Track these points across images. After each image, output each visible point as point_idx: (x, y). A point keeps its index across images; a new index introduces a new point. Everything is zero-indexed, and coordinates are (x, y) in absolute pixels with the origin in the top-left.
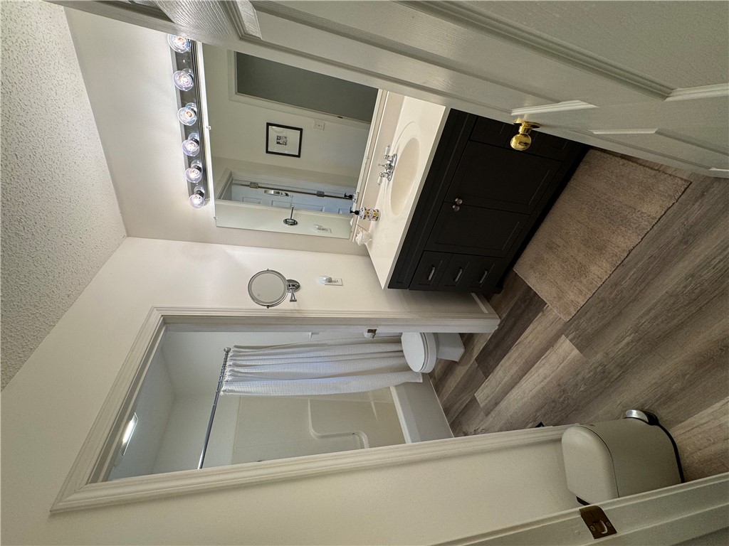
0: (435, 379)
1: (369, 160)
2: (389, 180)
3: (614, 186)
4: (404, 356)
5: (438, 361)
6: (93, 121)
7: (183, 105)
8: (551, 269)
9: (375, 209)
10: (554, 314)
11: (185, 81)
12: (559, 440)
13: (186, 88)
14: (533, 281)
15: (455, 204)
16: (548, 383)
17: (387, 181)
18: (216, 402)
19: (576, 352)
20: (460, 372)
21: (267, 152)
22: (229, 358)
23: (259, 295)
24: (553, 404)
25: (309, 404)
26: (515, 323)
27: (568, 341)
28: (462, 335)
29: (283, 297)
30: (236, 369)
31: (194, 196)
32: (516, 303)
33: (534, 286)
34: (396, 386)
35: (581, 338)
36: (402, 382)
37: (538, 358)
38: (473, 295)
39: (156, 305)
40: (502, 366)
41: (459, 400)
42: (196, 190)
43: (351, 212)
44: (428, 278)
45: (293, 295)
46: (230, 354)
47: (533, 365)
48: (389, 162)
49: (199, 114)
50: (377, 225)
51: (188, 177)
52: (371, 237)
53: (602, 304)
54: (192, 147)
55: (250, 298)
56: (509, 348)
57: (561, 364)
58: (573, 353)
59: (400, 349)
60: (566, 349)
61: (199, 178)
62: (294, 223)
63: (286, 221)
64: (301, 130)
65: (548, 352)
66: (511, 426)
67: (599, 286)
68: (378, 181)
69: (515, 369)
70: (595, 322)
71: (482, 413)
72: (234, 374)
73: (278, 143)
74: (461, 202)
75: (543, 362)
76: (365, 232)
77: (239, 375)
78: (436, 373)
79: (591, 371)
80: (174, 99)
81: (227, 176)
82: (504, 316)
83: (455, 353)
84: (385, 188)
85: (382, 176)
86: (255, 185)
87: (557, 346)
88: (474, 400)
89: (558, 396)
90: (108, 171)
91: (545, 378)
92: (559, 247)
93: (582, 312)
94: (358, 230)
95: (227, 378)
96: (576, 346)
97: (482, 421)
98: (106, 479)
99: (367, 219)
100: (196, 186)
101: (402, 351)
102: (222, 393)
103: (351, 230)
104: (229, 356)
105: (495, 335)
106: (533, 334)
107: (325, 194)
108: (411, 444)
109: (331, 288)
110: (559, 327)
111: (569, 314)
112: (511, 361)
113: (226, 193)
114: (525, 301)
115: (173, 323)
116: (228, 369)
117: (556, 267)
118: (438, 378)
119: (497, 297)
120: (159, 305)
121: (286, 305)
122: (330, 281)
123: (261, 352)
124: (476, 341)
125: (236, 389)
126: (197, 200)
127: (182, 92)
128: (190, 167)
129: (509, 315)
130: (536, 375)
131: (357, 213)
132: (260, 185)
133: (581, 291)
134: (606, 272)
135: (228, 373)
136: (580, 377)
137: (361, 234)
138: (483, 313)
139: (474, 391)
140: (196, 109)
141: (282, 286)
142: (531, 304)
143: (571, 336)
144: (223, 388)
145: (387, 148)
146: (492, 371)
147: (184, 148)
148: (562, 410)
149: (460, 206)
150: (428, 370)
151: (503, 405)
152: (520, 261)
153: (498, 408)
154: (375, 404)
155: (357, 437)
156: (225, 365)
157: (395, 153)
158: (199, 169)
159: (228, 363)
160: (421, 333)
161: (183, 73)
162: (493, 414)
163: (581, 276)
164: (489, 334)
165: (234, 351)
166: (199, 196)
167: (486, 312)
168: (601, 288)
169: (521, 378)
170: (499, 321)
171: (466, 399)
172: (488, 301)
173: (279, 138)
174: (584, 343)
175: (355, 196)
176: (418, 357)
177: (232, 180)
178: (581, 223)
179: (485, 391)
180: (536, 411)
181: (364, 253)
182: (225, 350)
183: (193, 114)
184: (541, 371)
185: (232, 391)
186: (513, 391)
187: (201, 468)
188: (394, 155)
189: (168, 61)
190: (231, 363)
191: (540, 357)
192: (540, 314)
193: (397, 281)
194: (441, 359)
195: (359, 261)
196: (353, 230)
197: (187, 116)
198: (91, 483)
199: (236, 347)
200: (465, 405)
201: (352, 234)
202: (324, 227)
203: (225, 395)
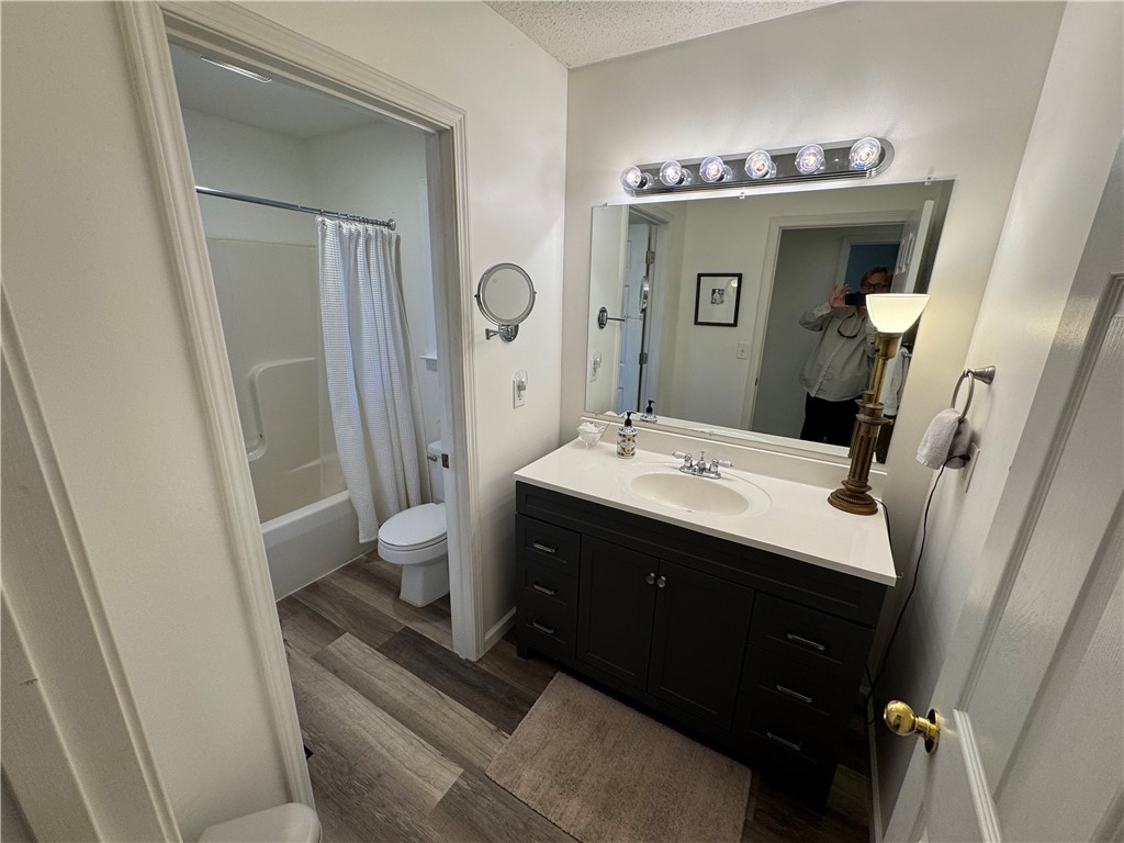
0: (367, 562)
1: (708, 436)
2: (681, 469)
3: (702, 817)
4: (401, 511)
5: (399, 568)
6: (742, 24)
7: (774, 158)
8: (565, 734)
9: (636, 450)
10: (496, 750)
11: (810, 162)
12: (290, 800)
13: (799, 163)
14: (543, 707)
15: (658, 577)
16: (381, 756)
17: (679, 466)
18: (303, 209)
19: (439, 795)
20: (381, 604)
21: (700, 276)
22: (378, 227)
23: (495, 281)
24: (346, 769)
25: (311, 359)
26: (473, 686)
27: (454, 779)
28: (446, 599)
29: (494, 318)
30: (361, 240)
31: (639, 173)
32: (506, 684)
33: (537, 709)
34: (349, 501)
35: (463, 801)
36: (357, 510)
37: (421, 734)
38: (514, 611)
39: (468, 117)
40: (401, 673)
41: (335, 608)
42: (648, 176)
43: (629, 414)
44: (536, 542)
45: (495, 333)
46: (385, 230)
47: (408, 726)
48: (708, 466)
49: (762, 182)
50: (611, 454)
51: (669, 165)
52: (591, 446)
53: (521, 826)
54: (713, 171)
55: (489, 267)
56: (432, 683)
57: (416, 773)
58: (436, 791)
59: (411, 502)
60: (440, 778)
61: (666, 181)
62: (602, 324)
63: (603, 311)
64: (735, 324)
65: (433, 749)
66: (303, 702)
67: (549, 817)
68: (678, 453)
69: (398, 697)
70: (491, 820)
71: (317, 649)
72: (354, 237)
73: (714, 291)
74: (661, 586)
75: (415, 742)
76: (599, 436)
77: (352, 246)
78: (376, 563)
79: (410, 827)
80: (784, 144)
81: (662, 217)
82: (484, 667)
83: (414, 591)
84: (669, 464)
85: (687, 459)
86: (650, 259)
87: (445, 762)
88: (338, 633)
89: (361, 776)
90: (668, 44)
91: (389, 750)
92: (602, 743)
93: (503, 794)
94: (601, 424)
95: (346, 227)
96: (449, 795)
97: (304, 651)
98: (172, 40)
99: (620, 439)
100: (654, 175)
101: (409, 507)
102: (320, 219)
103: (600, 412)
104: (382, 228)
105: (451, 655)
106: (459, 720)
107: (644, 365)
108: (262, 532)
109: (510, 389)
110: (476, 761)
111: (498, 776)
112: (411, 688)
113: (637, 216)
114: (510, 698)
115: (440, 145)
116: (361, 227)
117: (570, 742)
118: (369, 566)
119: (511, 650)
120: (468, 122)
121: (480, 323)
122: (521, 387)
123: (392, 282)
124: (437, 624)
125: (327, 242)
126: (634, 178)
127: (793, 156)
128: (683, 167)
129: (486, 674)
130: (392, 734)
131: (628, 423)
132: (651, 266)
133: (536, 789)
134: (572, 825)
135: (353, 227)
136: (397, 809)
137: (595, 430)
138: (485, 632)
139: (353, 630)
140: (767, 177)
141: (511, 316)
142: (506, 710)
143: (463, 783)
144: (328, 221)
145: (729, 463)
146: (390, 658)
147: (711, 161)
148: (337, 786)
149: (656, 584)
150: (383, 552)
151: (336, 684)
152: (572, 682)
153: (330, 677)
154: (318, 466)
155: (256, 443)
156: (367, 222)
157: (722, 475)
158: (681, 181)
159: (369, 227)
160: (446, 533)
161: (821, 158)
162: (317, 668)
163: (562, 785)
164: (452, 646)
165: (391, 236)
166: (639, 180)
167: (487, 637)
168: (545, 821)
169: (384, 708)
170: (474, 659)
171: (339, 619)
172: (503, 638)
173: (721, 292)
174: (455, 807)
175: (650, 418)
176: (403, 533)
177: (656, 225)
178: (642, 773)
179: (355, 649)
180: (331, 743)
181: (565, 437)
182: (391, 220)
183: (763, 172)
184: (400, 740)
185: (324, 236)
186: (362, 698)
187: (198, 191)
188: (719, 475)
189: (837, 136)
190: (370, 232)
191: (422, 736)
192: (492, 727)
193: (528, 494)
194: (401, 571)
195: (551, 430)
196: (600, 416)
197: (759, 165)
198: (165, 16)
199: (398, 238)
200: (328, 618)
201: (594, 415)
202: (598, 369)
203: (316, 225)
